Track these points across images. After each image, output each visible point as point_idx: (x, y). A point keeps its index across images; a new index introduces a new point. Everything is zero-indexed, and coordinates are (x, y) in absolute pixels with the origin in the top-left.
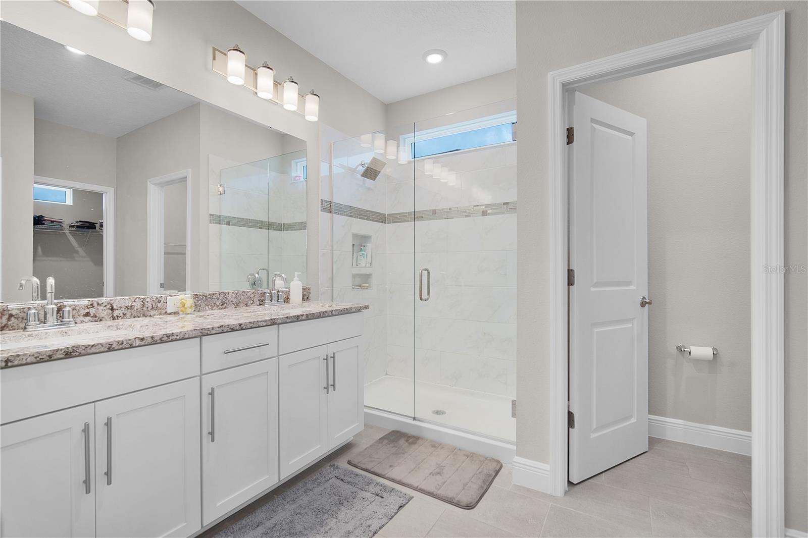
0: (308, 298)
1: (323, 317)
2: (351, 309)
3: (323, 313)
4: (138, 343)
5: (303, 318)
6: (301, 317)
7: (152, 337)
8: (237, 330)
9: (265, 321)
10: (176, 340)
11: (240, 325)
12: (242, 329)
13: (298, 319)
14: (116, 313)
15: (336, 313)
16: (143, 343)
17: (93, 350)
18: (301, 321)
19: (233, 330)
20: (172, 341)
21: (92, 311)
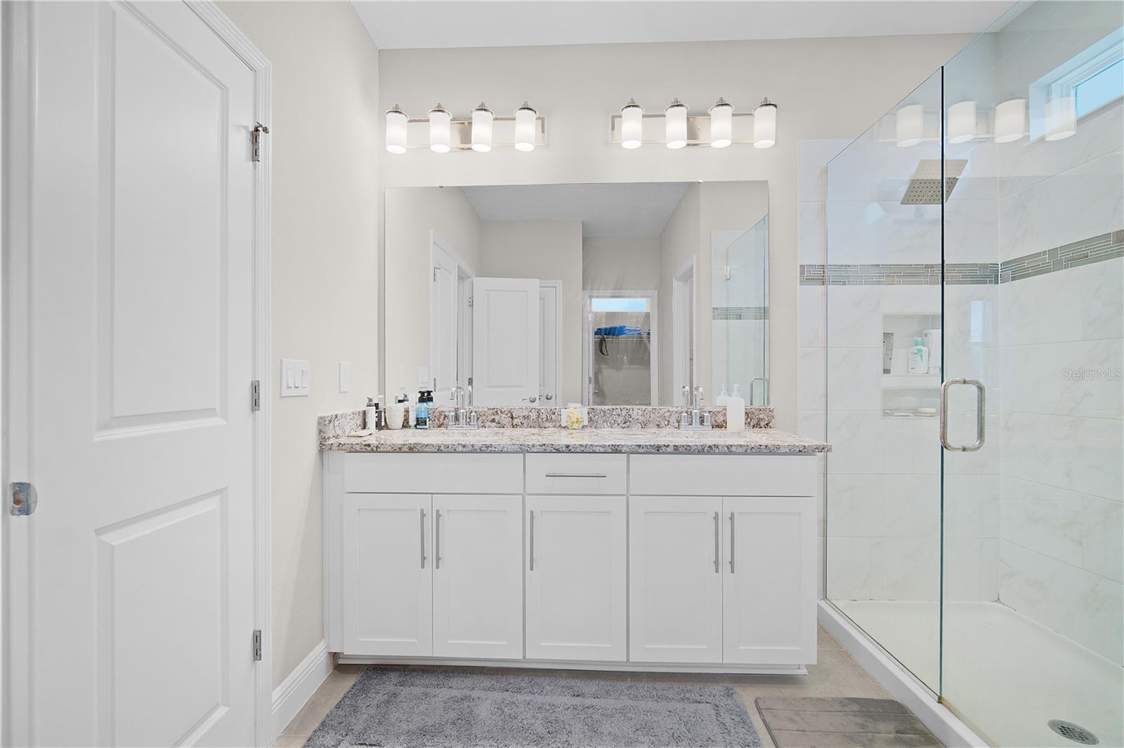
0: (767, 424)
1: (709, 453)
2: (778, 447)
3: (710, 447)
4: (460, 449)
5: (668, 449)
6: (664, 448)
7: (473, 446)
8: (563, 452)
9: (603, 446)
10: (495, 452)
11: (568, 446)
12: (570, 452)
13: (658, 450)
14: (515, 421)
15: (740, 451)
16: (464, 450)
17: (427, 449)
18: (663, 453)
19: (558, 451)
20: (491, 452)
21: (497, 418)
